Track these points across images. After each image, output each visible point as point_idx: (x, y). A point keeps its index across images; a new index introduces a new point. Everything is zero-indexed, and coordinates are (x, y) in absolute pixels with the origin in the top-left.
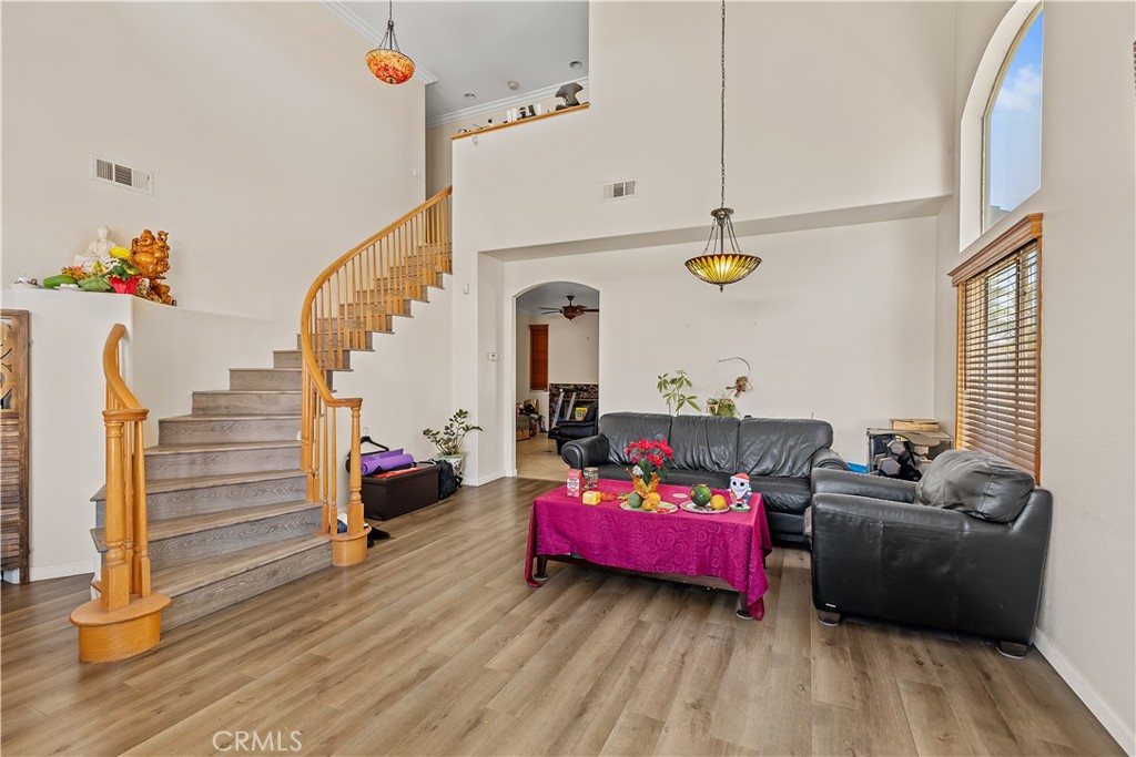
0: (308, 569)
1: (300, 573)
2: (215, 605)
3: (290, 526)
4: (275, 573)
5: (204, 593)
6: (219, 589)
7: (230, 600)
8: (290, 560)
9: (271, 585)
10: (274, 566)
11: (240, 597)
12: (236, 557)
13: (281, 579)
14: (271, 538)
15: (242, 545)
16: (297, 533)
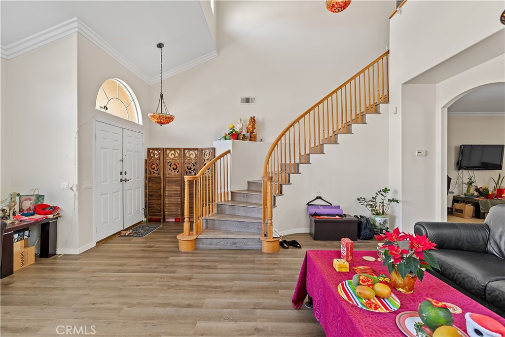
0: (250, 247)
1: (246, 247)
2: (213, 247)
3: (254, 227)
4: (235, 243)
5: (210, 241)
6: (214, 241)
7: (218, 247)
8: (241, 240)
9: (233, 247)
10: (234, 240)
11: (221, 247)
12: (232, 233)
13: (237, 247)
14: (246, 230)
15: (237, 229)
16: (256, 231)
